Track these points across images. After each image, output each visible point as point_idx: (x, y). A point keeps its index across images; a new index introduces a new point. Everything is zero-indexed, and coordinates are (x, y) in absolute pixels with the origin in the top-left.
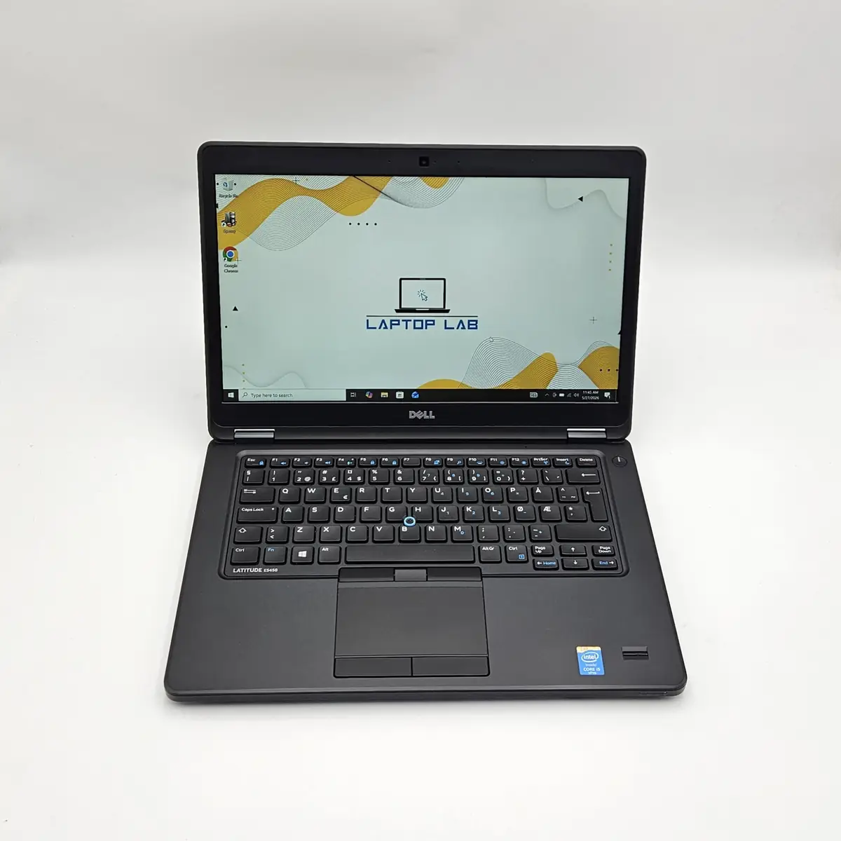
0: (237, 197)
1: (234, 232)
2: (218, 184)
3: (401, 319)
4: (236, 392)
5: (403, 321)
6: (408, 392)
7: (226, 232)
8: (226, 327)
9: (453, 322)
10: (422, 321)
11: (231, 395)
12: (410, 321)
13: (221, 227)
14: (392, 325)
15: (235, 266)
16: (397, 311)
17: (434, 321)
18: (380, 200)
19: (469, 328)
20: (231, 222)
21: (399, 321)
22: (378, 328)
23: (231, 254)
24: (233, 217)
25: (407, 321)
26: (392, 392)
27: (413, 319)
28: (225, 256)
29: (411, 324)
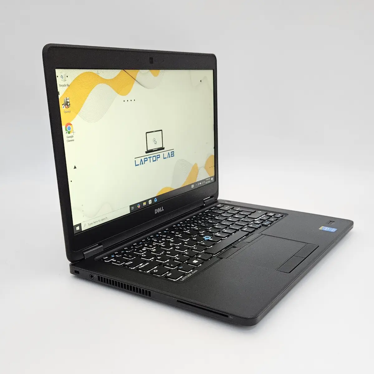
0: (69, 86)
1: (69, 112)
2: (58, 77)
3: (147, 157)
4: (80, 225)
5: (149, 158)
6: (153, 199)
7: (66, 112)
8: (71, 181)
9: (166, 154)
10: (155, 156)
11: (78, 228)
12: (151, 157)
13: (62, 109)
14: (145, 161)
15: (72, 137)
16: (146, 152)
17: (159, 155)
18: (136, 85)
19: (172, 156)
20: (67, 105)
21: (147, 158)
22: (139, 165)
23: (69, 128)
24: (68, 101)
25: (150, 158)
26: (147, 201)
27: (152, 156)
28: (66, 130)
29: (151, 159)
